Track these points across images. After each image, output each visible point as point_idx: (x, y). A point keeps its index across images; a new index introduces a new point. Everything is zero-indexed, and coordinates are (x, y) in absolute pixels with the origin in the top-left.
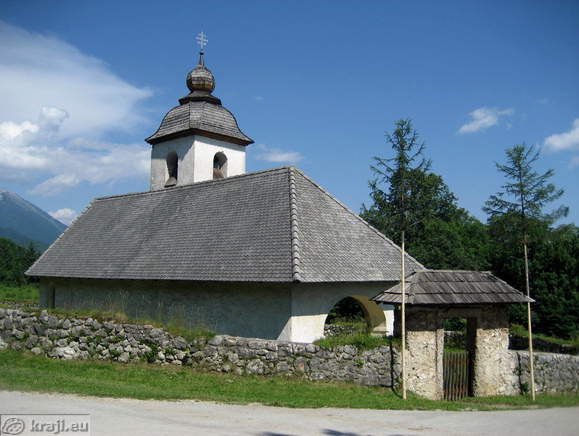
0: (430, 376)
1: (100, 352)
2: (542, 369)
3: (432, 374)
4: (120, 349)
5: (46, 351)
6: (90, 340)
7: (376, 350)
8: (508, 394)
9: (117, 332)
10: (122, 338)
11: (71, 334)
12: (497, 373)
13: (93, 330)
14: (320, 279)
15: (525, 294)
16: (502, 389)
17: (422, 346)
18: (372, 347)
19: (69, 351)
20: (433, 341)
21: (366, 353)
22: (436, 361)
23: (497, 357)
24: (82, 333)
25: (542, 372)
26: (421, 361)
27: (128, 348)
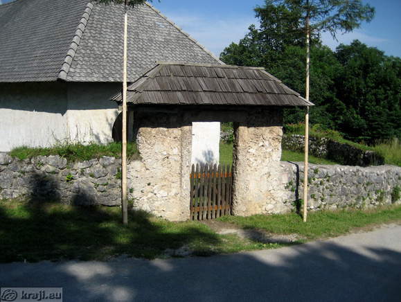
0: (172, 194)
2: (321, 183)
3: (174, 191)
7: (94, 161)
8: (277, 212)
12: (264, 189)
14: (95, 78)
15: (304, 95)
16: (270, 207)
17: (160, 157)
18: (89, 159)
20: (176, 151)
21: (79, 165)
22: (181, 175)
23: (266, 170)
25: (321, 187)
26: (159, 175)
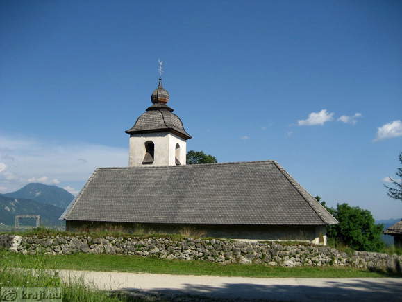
1: (307, 262)
4: (317, 260)
5: (278, 263)
6: (301, 256)
9: (315, 251)
10: (318, 254)
11: (291, 254)
13: (302, 250)
19: (290, 263)
24: (297, 253)
27: (321, 259)
